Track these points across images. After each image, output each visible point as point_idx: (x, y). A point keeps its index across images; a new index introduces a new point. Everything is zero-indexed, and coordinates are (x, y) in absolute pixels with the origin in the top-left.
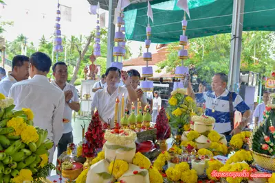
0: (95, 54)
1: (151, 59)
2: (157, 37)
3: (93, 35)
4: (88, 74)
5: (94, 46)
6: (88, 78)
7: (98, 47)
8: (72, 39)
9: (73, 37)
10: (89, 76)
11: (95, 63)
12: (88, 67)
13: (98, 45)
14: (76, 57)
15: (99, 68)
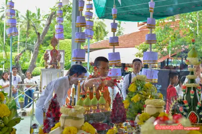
0: (56, 37)
1: (117, 44)
2: (135, 14)
3: (55, 13)
4: (49, 61)
5: (56, 27)
6: (49, 66)
7: (61, 29)
8: (28, 15)
9: (28, 12)
10: (51, 64)
11: (57, 48)
12: (49, 53)
13: (61, 25)
14: (32, 39)
15: (62, 53)
